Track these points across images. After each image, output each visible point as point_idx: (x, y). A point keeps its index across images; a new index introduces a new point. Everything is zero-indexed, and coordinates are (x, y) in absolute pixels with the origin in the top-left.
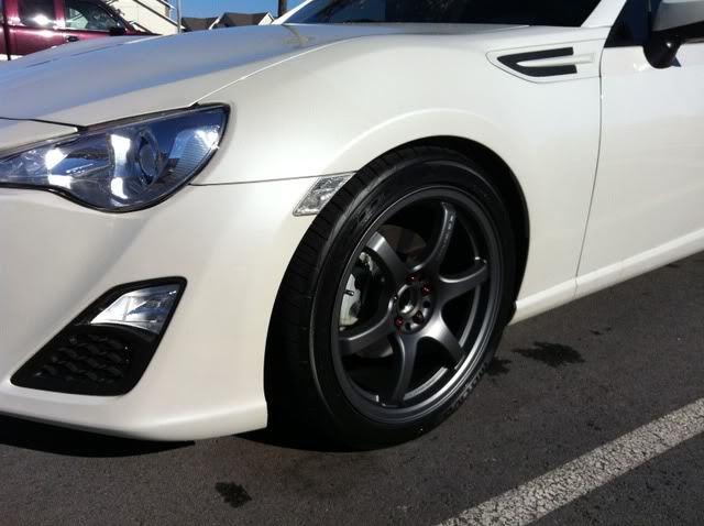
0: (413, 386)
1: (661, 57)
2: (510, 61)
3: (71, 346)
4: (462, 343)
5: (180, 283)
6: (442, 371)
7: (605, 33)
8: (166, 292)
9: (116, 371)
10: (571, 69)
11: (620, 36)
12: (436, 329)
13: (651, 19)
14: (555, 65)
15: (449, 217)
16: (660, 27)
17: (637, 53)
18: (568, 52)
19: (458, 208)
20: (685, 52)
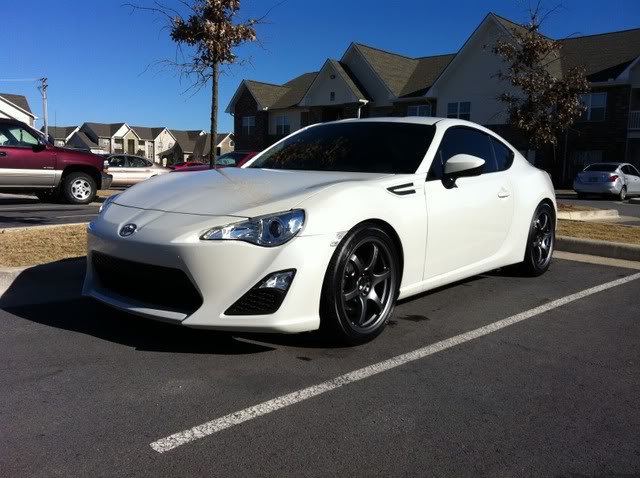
0: (367, 319)
1: (449, 184)
2: (391, 189)
3: (251, 298)
4: (382, 302)
5: (294, 271)
6: (375, 316)
7: (425, 175)
8: (289, 275)
9: (268, 305)
10: (413, 192)
11: (431, 176)
12: (373, 295)
13: (443, 167)
14: (406, 191)
15: (376, 249)
16: (447, 171)
17: (439, 183)
18: (412, 184)
19: (379, 247)
20: (459, 181)
